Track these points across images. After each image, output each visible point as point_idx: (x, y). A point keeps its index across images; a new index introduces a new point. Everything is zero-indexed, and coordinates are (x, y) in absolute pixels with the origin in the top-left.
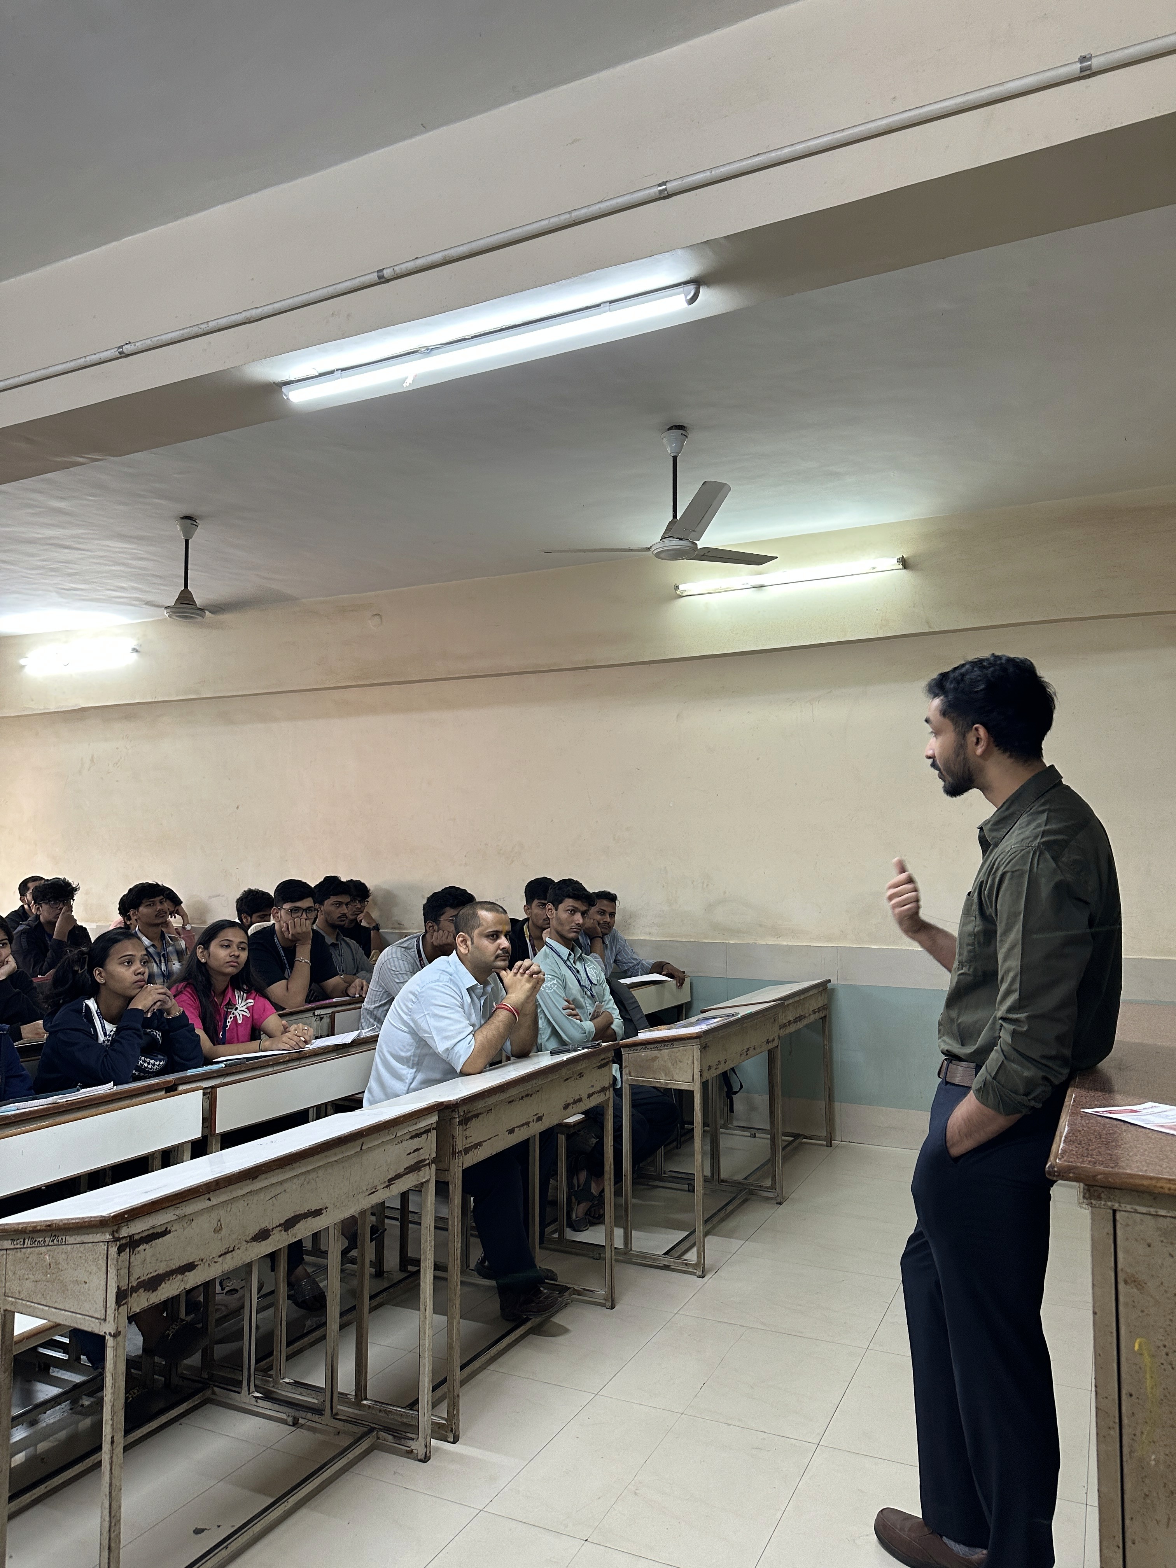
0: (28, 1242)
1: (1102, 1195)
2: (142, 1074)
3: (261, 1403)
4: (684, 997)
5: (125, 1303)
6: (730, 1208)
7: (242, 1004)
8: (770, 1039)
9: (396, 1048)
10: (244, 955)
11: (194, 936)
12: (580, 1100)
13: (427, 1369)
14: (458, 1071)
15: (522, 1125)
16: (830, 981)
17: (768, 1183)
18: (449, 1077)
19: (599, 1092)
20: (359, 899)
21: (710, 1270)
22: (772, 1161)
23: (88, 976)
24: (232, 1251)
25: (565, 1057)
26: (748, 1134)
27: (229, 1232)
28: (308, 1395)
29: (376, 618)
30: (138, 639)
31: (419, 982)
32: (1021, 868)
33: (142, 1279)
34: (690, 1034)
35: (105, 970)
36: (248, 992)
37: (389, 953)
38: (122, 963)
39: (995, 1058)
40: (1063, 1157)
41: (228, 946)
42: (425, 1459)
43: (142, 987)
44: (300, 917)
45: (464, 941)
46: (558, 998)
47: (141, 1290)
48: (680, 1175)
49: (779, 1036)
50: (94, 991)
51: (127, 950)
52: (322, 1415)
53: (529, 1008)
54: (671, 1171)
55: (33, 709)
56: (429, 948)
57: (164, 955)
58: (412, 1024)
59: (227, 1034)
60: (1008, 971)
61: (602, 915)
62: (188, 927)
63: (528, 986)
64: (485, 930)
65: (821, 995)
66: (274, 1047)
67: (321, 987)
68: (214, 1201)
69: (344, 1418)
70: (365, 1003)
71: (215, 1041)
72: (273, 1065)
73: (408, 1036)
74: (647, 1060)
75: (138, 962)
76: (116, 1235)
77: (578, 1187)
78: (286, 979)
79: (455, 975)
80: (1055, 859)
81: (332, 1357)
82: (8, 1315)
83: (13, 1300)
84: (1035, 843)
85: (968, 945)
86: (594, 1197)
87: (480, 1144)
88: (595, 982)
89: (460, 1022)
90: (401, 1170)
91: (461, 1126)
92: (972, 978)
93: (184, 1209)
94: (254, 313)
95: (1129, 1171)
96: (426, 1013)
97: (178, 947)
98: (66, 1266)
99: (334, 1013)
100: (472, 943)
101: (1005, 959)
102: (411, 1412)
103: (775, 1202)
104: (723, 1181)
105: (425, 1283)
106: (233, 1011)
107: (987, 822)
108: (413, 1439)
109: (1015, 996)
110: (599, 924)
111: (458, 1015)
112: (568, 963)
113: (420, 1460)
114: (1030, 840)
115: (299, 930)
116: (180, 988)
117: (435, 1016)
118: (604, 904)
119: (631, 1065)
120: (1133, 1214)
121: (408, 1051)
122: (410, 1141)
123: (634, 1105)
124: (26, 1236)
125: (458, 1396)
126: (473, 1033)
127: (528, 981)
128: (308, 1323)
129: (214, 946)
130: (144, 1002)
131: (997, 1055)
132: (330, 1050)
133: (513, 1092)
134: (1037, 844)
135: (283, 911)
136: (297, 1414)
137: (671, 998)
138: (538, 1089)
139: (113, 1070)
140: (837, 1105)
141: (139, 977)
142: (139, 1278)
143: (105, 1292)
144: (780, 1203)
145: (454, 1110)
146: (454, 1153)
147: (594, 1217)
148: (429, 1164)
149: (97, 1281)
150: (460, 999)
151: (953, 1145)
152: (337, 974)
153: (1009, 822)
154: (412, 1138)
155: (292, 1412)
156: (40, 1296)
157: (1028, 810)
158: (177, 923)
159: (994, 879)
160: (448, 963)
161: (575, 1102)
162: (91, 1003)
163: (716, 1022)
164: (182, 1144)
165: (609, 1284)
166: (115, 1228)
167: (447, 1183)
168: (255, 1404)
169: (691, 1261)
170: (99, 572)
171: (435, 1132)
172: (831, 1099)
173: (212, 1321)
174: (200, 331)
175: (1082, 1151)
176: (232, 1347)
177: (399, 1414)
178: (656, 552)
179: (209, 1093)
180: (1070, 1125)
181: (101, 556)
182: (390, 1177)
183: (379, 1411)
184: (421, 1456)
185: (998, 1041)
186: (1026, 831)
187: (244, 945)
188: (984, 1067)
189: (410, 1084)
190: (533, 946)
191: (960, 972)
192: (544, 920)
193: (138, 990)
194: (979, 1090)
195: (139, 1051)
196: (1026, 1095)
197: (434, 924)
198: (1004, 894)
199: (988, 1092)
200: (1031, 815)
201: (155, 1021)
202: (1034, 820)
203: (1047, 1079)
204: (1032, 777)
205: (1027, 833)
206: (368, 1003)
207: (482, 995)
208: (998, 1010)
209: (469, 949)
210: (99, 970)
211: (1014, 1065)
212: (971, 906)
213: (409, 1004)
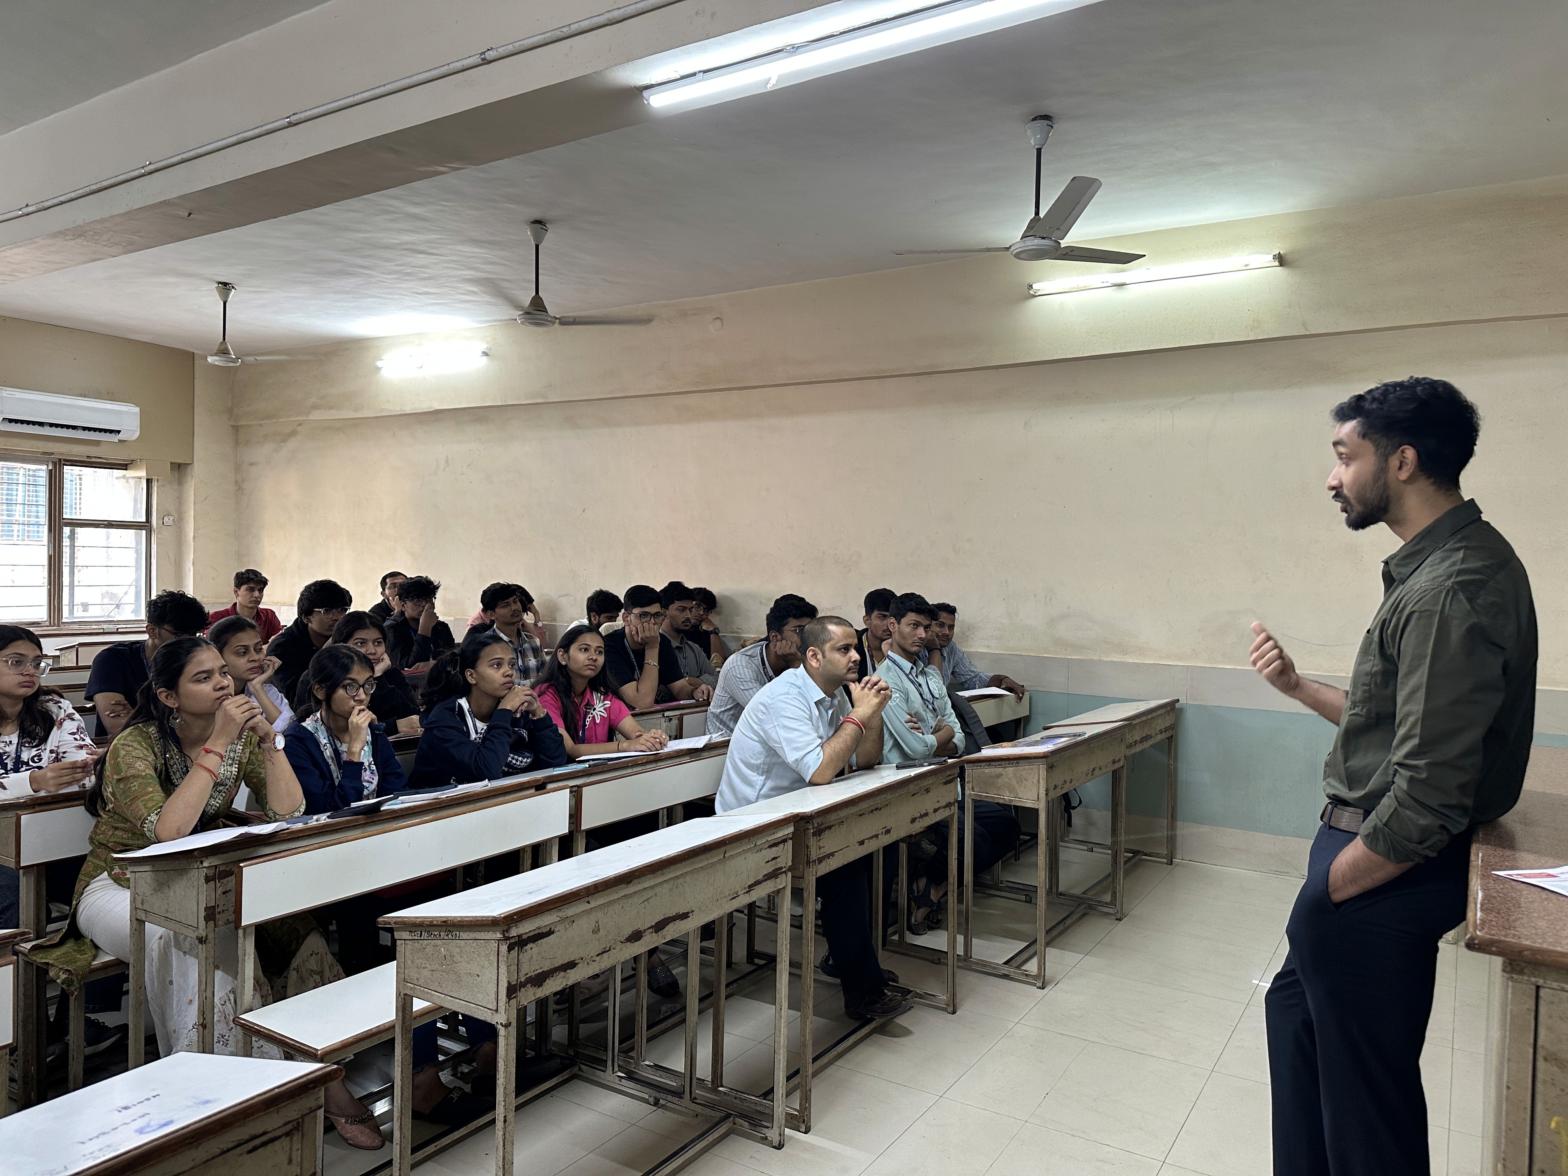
0: (425, 935)
1: (1526, 971)
2: (511, 770)
3: (624, 1082)
4: (1022, 711)
5: (514, 997)
6: (1069, 922)
7: (600, 705)
8: (1117, 759)
9: (747, 756)
10: (601, 659)
12: (926, 814)
13: (782, 1065)
14: (807, 781)
15: (872, 838)
16: (1178, 700)
17: (1107, 898)
18: (797, 785)
19: (945, 807)
21: (1049, 982)
22: (1112, 876)
23: (460, 677)
24: (608, 951)
25: (913, 772)
26: (1086, 848)
27: (606, 933)
28: (667, 1078)
29: (718, 321)
30: (488, 342)
31: (769, 694)
32: (1431, 608)
33: (530, 975)
34: (1036, 753)
35: (476, 672)
36: (605, 694)
37: (735, 661)
38: (492, 666)
39: (1387, 803)
40: (1483, 929)
41: (586, 650)
42: (780, 1147)
43: (510, 688)
44: (648, 622)
45: (815, 655)
46: (901, 711)
47: (529, 985)
48: (1017, 886)
49: (1125, 756)
50: (466, 690)
51: (497, 654)
52: (682, 1098)
53: (875, 723)
54: (1008, 881)
55: (390, 411)
56: (772, 656)
57: (520, 651)
58: (762, 734)
59: (586, 733)
60: (1408, 715)
61: (940, 627)
62: (540, 624)
63: (876, 700)
64: (837, 644)
65: (1169, 714)
66: (632, 748)
67: (668, 689)
68: (593, 904)
69: (703, 1102)
70: (711, 707)
71: (576, 739)
72: (632, 766)
73: (759, 745)
74: (991, 777)
75: (506, 665)
76: (507, 935)
77: (918, 893)
78: (636, 680)
79: (803, 688)
80: (1470, 600)
81: (691, 1046)
82: (408, 998)
83: (412, 986)
84: (1449, 583)
85: (1364, 684)
86: (934, 903)
87: (832, 854)
88: (937, 696)
89: (809, 734)
90: (760, 877)
91: (815, 837)
92: (1363, 719)
93: (566, 912)
94: (616, 14)
95: (1559, 949)
96: (776, 724)
97: (533, 645)
98: (460, 959)
99: (682, 715)
100: (824, 657)
101: (1405, 703)
102: (765, 1101)
103: (1115, 918)
104: (1061, 894)
105: (781, 984)
106: (592, 711)
107: (1392, 557)
108: (768, 1127)
109: (1415, 741)
110: (937, 636)
111: (807, 727)
112: (910, 676)
113: (775, 1147)
114: (1441, 580)
115: (647, 634)
116: (542, 689)
117: (784, 727)
118: (944, 616)
119: (974, 781)
120: (1559, 992)
121: (758, 759)
122: (768, 850)
123: (977, 818)
124: (423, 929)
125: (810, 1090)
126: (822, 745)
127: (876, 696)
128: (664, 1008)
129: (573, 649)
130: (512, 703)
131: (1390, 801)
132: (683, 753)
133: (864, 806)
134: (1450, 584)
135: (632, 615)
136: (658, 1095)
137: (1009, 712)
138: (886, 803)
139: (485, 766)
140: (1179, 824)
141: (508, 679)
142: (526, 974)
143: (496, 986)
144: (1120, 920)
145: (809, 822)
146: (808, 862)
147: (932, 922)
148: (785, 872)
149: (489, 974)
150: (808, 713)
151: (1336, 890)
152: (683, 677)
153: (1418, 557)
154: (770, 847)
155: (654, 1093)
156: (437, 984)
157: (1441, 545)
158: (529, 619)
159: (1399, 619)
160: (795, 676)
161: (921, 816)
162: (463, 702)
163: (1062, 742)
164: (550, 839)
165: (951, 989)
166: (505, 928)
167: (802, 889)
168: (619, 1083)
169: (1031, 972)
170: (450, 276)
171: (790, 842)
172: (1173, 818)
173: (577, 1004)
174: (562, 35)
175: (1503, 922)
176: (596, 1026)
177: (753, 1103)
178: (1015, 252)
179: (575, 791)
180: (1483, 890)
181: (454, 261)
182: (750, 883)
183: (735, 1098)
184: (776, 1143)
185: (1392, 787)
186: (1438, 569)
187: (601, 649)
188: (1374, 812)
189: (761, 790)
190: (871, 657)
191: (1351, 712)
192: (884, 631)
193: (507, 691)
194: (1367, 836)
195: (508, 749)
196: (1420, 843)
197: (778, 634)
198: (1409, 635)
199: (1378, 839)
200: (1444, 551)
201: (522, 721)
202: (1449, 557)
203: (1442, 827)
204: (1450, 510)
205: (1439, 571)
206: (714, 707)
207: (829, 709)
208: (1394, 754)
209: (822, 662)
210: (470, 672)
211: (1408, 812)
212: (1371, 644)
213: (760, 715)
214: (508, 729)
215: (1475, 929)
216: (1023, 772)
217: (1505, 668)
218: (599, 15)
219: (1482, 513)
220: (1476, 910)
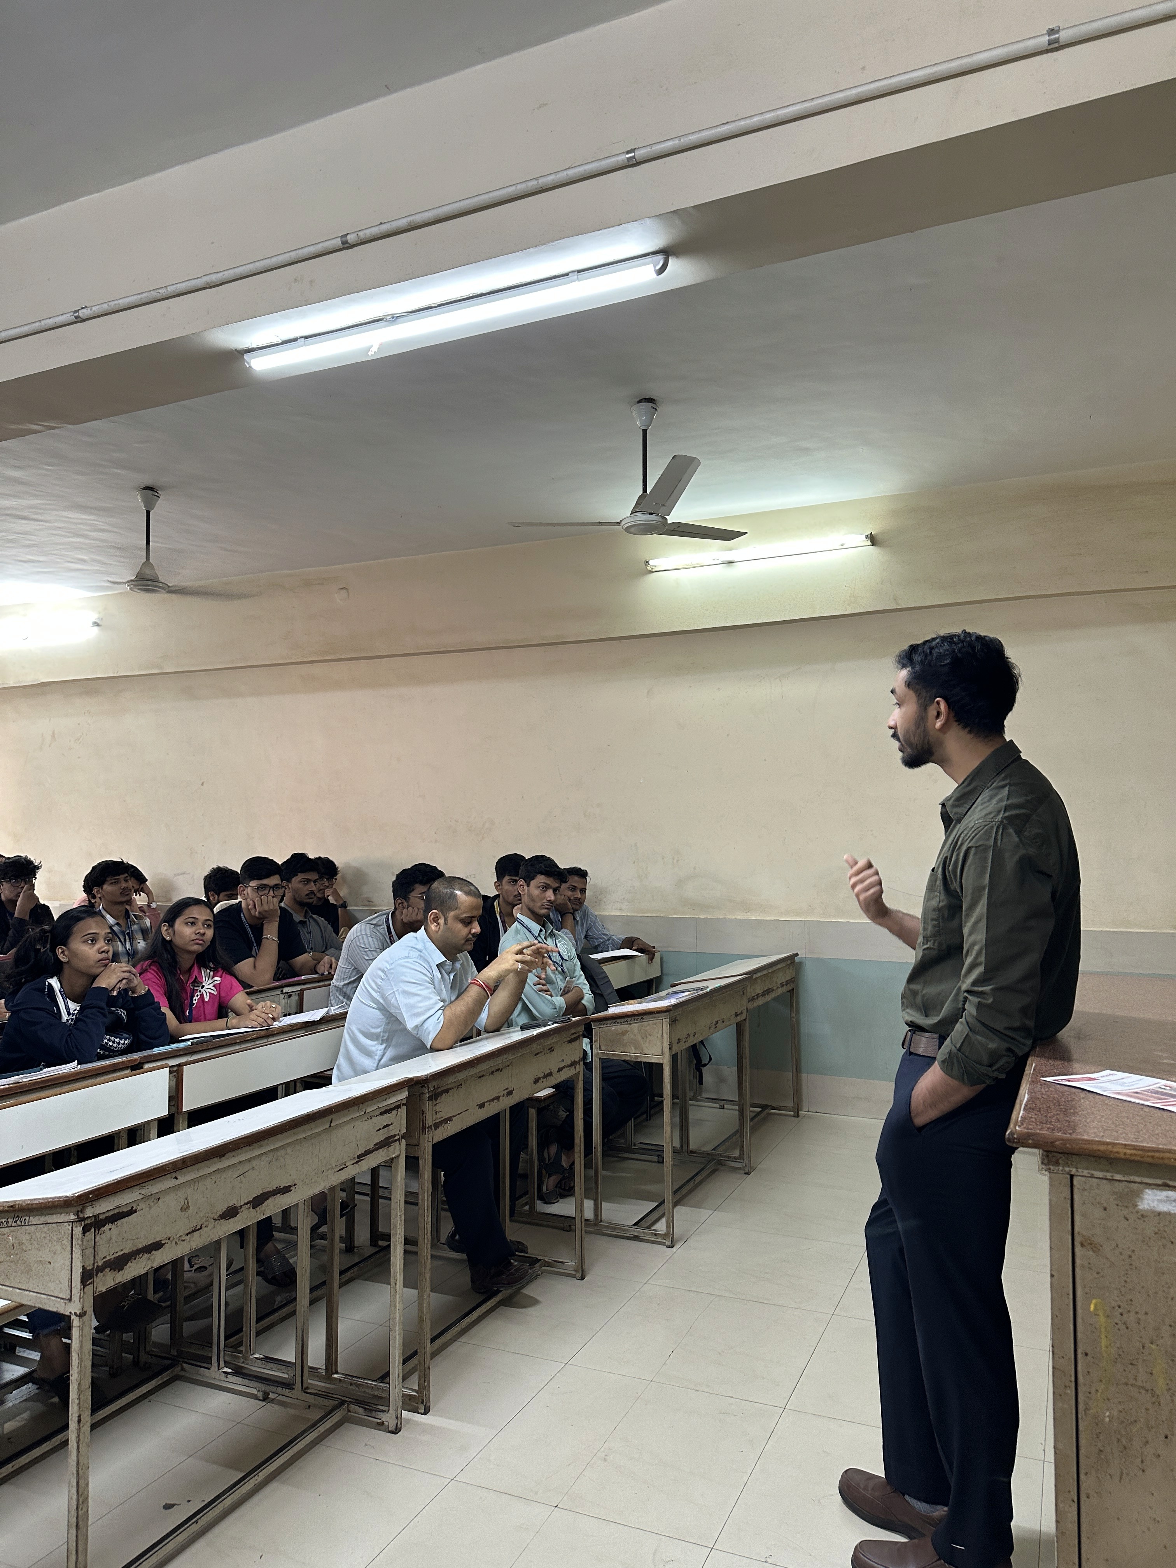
1: (1060, 1161)
2: (107, 1053)
3: (231, 1378)
4: (654, 972)
5: (91, 1283)
6: (698, 1178)
7: (209, 982)
8: (739, 1012)
9: (366, 1025)
10: (210, 933)
11: (159, 914)
12: (550, 1074)
13: (397, 1343)
14: (428, 1047)
15: (493, 1100)
16: (797, 954)
17: (736, 1153)
18: (419, 1052)
19: (570, 1066)
20: (327, 877)
21: (678, 1240)
22: (740, 1132)
23: (51, 954)
24: (199, 1229)
26: (717, 1106)
27: (197, 1210)
28: (279, 1370)
29: (343, 591)
30: (99, 613)
31: (388, 959)
32: (985, 843)
33: (108, 1258)
34: (660, 1008)
35: (68, 948)
36: (215, 971)
37: (358, 930)
38: (85, 942)
39: (960, 1029)
40: (1022, 1124)
41: (193, 923)
42: (396, 1431)
43: (106, 965)
44: (267, 895)
45: (436, 920)
47: (107, 1270)
48: (650, 1147)
49: (747, 1009)
50: (57, 969)
51: (90, 929)
52: (293, 1389)
54: (641, 1143)
56: (399, 925)
57: (128, 934)
58: (381, 1001)
59: (194, 1013)
60: (973, 945)
61: (572, 891)
62: (154, 905)
64: (460, 913)
65: (789, 968)
66: (242, 1024)
67: (290, 965)
68: (181, 1180)
69: (316, 1392)
70: (334, 981)
71: (181, 1019)
72: (240, 1043)
73: (377, 1012)
74: (617, 1034)
75: (102, 940)
76: (81, 1215)
77: (549, 1160)
78: (253, 956)
79: (424, 951)
80: (1019, 833)
81: (302, 1332)
84: (998, 818)
85: (933, 920)
86: (565, 1169)
87: (450, 1119)
88: (566, 958)
89: (430, 998)
90: (371, 1146)
91: (431, 1102)
92: (936, 952)
93: (150, 1188)
94: (214, 278)
95: (1086, 1137)
96: (395, 989)
97: (143, 926)
98: (30, 1247)
99: (302, 991)
100: (446, 923)
101: (970, 934)
102: (382, 1385)
103: (743, 1172)
104: (692, 1152)
105: (395, 1257)
106: (200, 989)
107: (948, 799)
108: (383, 1411)
109: (980, 969)
110: (570, 900)
111: (428, 991)
112: (539, 938)
113: (391, 1432)
114: (991, 816)
115: (266, 907)
116: (144, 966)
117: (405, 993)
118: (574, 880)
119: (601, 1039)
120: (1090, 1179)
121: (377, 1027)
122: (380, 1117)
123: (604, 1078)
125: (429, 1369)
126: (443, 1008)
128: (278, 1299)
129: (179, 924)
130: (108, 981)
131: (962, 1027)
132: (298, 1027)
133: (483, 1067)
134: (1000, 819)
135: (249, 888)
136: (267, 1389)
137: (641, 973)
138: (508, 1063)
139: (77, 1049)
140: (804, 1076)
141: (104, 955)
142: (105, 1257)
143: (69, 1272)
144: (748, 1173)
145: (424, 1086)
146: (424, 1128)
147: (564, 1190)
148: (398, 1140)
149: (62, 1260)
150: (429, 976)
151: (917, 1115)
152: (306, 952)
153: (970, 798)
154: (382, 1114)
155: (263, 1387)
157: (989, 785)
158: (141, 901)
159: (958, 855)
160: (417, 939)
161: (545, 1076)
162: (54, 982)
163: (684, 996)
164: (148, 1122)
165: (579, 1254)
166: (79, 1208)
167: (417, 1158)
168: (225, 1379)
169: (660, 1231)
170: (57, 544)
171: (405, 1107)
172: (798, 1070)
173: (180, 1299)
174: (159, 296)
175: (1041, 1118)
176: (201, 1323)
177: (370, 1387)
178: (625, 526)
179: (175, 1071)
180: (1030, 1093)
181: (60, 528)
182: (359, 1153)
183: (351, 1384)
184: (392, 1427)
185: (964, 1014)
186: (987, 806)
187: (209, 923)
188: (949, 1039)
189: (380, 1060)
190: (503, 923)
191: (925, 947)
192: (515, 896)
193: (103, 969)
194: (943, 1062)
195: (103, 1030)
196: (990, 1066)
197: (404, 900)
198: (969, 869)
199: (953, 1064)
200: (991, 790)
201: (121, 1000)
202: (996, 795)
203: (1009, 1050)
204: (993, 752)
205: (988, 808)
206: (337, 980)
207: (450, 972)
208: (963, 982)
209: (442, 928)
210: (62, 949)
211: (978, 1037)
212: (936, 881)
213: (379, 981)
214: (103, 1009)
215: (1016, 1124)
216: (648, 1027)
217: (1053, 894)
218: (197, 278)
219: (1021, 752)
220: (1020, 1110)
